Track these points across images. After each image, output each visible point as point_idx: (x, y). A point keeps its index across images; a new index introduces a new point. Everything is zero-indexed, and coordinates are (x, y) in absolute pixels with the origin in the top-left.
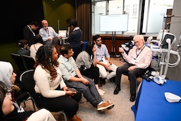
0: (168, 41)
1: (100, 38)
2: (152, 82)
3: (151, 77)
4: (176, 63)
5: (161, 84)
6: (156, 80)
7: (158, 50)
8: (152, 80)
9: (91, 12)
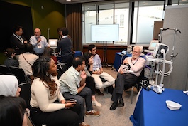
0: (163, 51)
1: (95, 48)
2: (150, 91)
3: (149, 86)
4: (169, 72)
5: (159, 93)
6: (154, 89)
7: (154, 60)
8: (151, 89)
9: (82, 21)
